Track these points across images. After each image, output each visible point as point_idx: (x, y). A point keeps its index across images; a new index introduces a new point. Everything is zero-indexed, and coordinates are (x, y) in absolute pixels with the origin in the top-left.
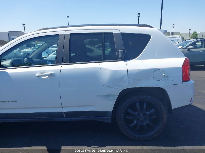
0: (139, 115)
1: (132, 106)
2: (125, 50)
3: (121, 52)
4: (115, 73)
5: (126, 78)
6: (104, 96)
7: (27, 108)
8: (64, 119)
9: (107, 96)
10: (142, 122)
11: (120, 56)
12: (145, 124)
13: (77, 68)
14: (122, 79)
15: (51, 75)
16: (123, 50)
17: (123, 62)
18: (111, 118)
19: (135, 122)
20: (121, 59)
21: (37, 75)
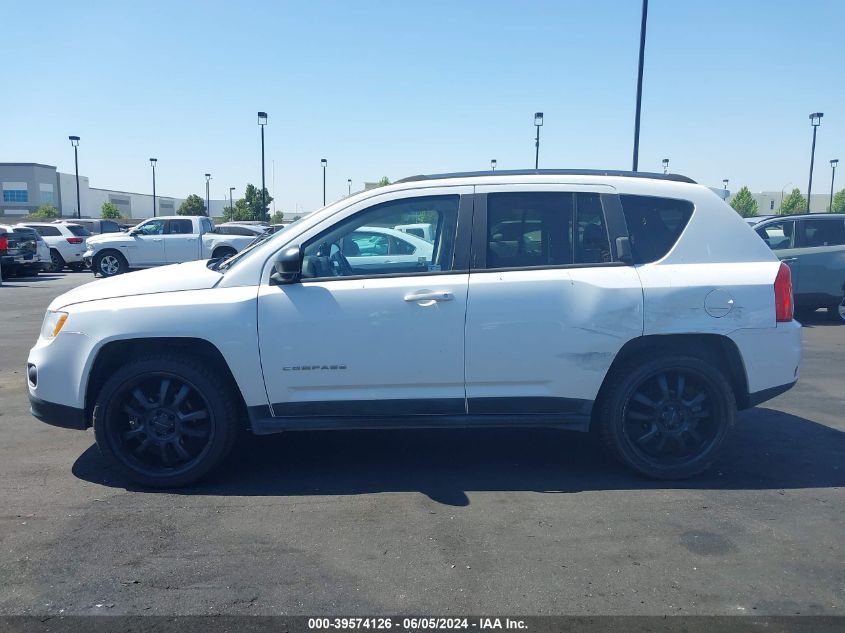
0: (666, 409)
1: (649, 387)
2: (632, 238)
3: (623, 242)
4: (610, 295)
5: (638, 309)
6: (579, 355)
7: (367, 387)
8: (464, 419)
9: (588, 356)
10: (671, 428)
11: (620, 253)
12: (680, 434)
13: (511, 283)
14: (629, 310)
15: (444, 300)
16: (626, 238)
17: (627, 268)
18: (590, 417)
19: (654, 428)
20: (621, 260)
21: (406, 298)
